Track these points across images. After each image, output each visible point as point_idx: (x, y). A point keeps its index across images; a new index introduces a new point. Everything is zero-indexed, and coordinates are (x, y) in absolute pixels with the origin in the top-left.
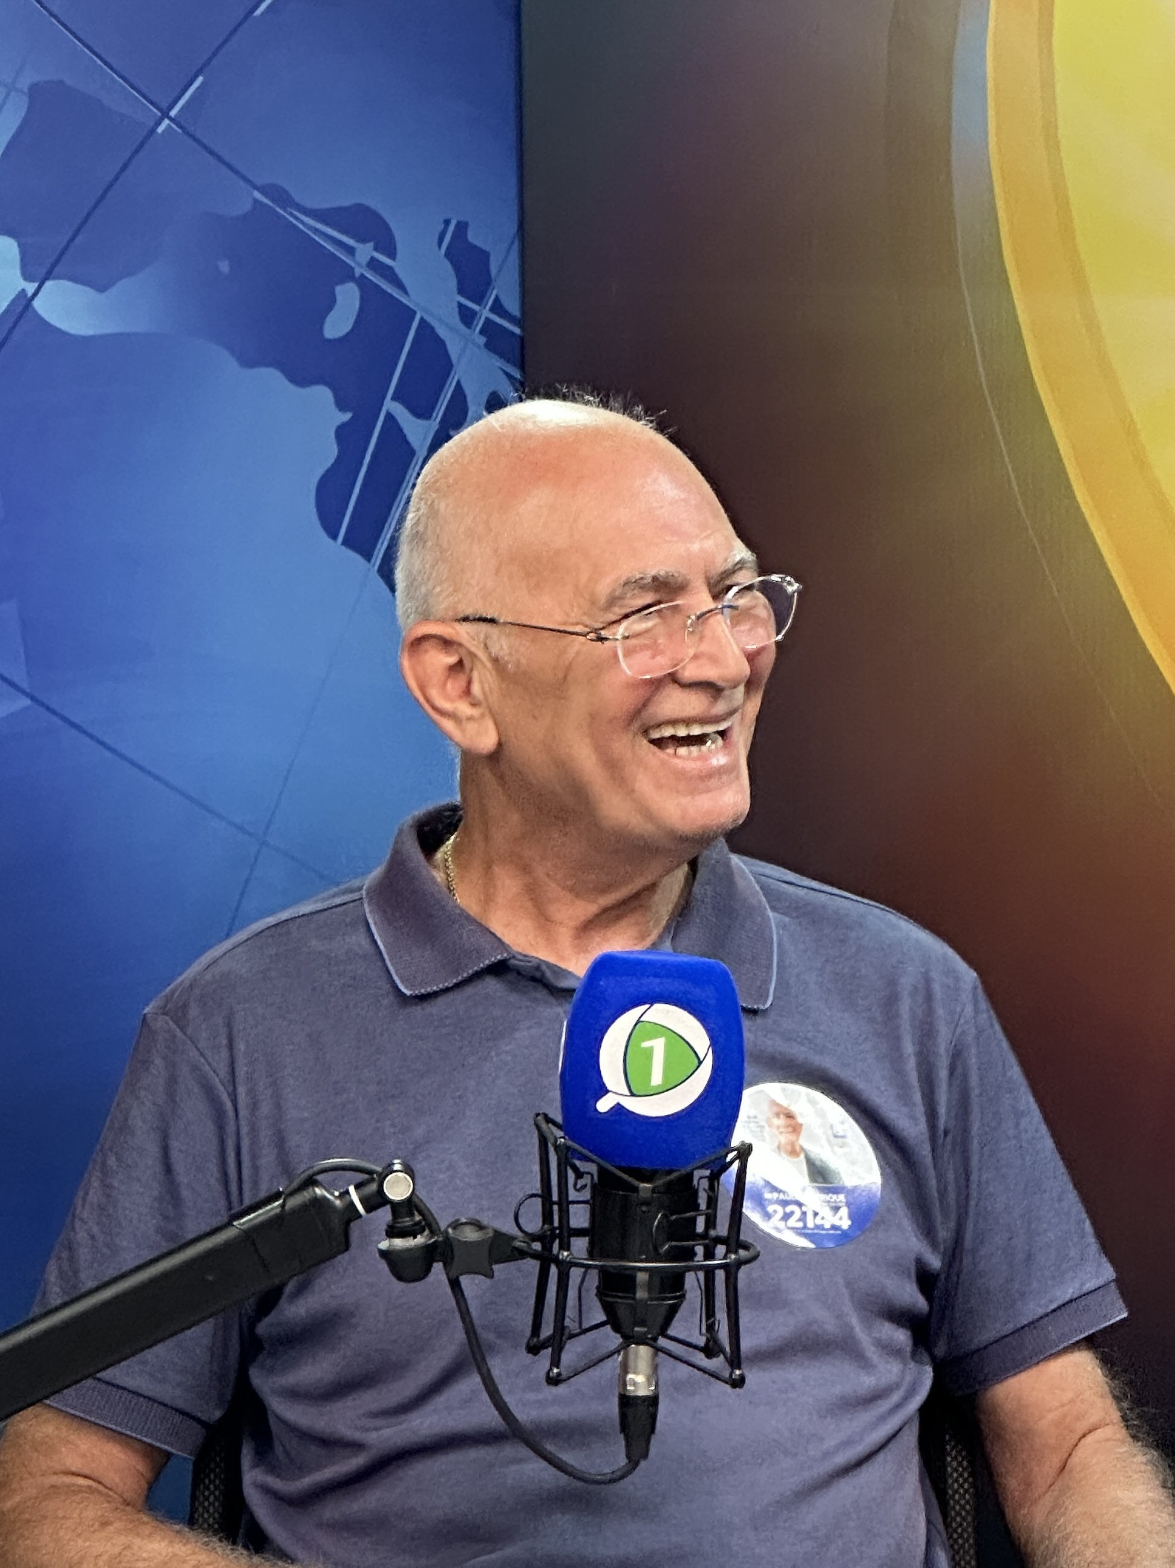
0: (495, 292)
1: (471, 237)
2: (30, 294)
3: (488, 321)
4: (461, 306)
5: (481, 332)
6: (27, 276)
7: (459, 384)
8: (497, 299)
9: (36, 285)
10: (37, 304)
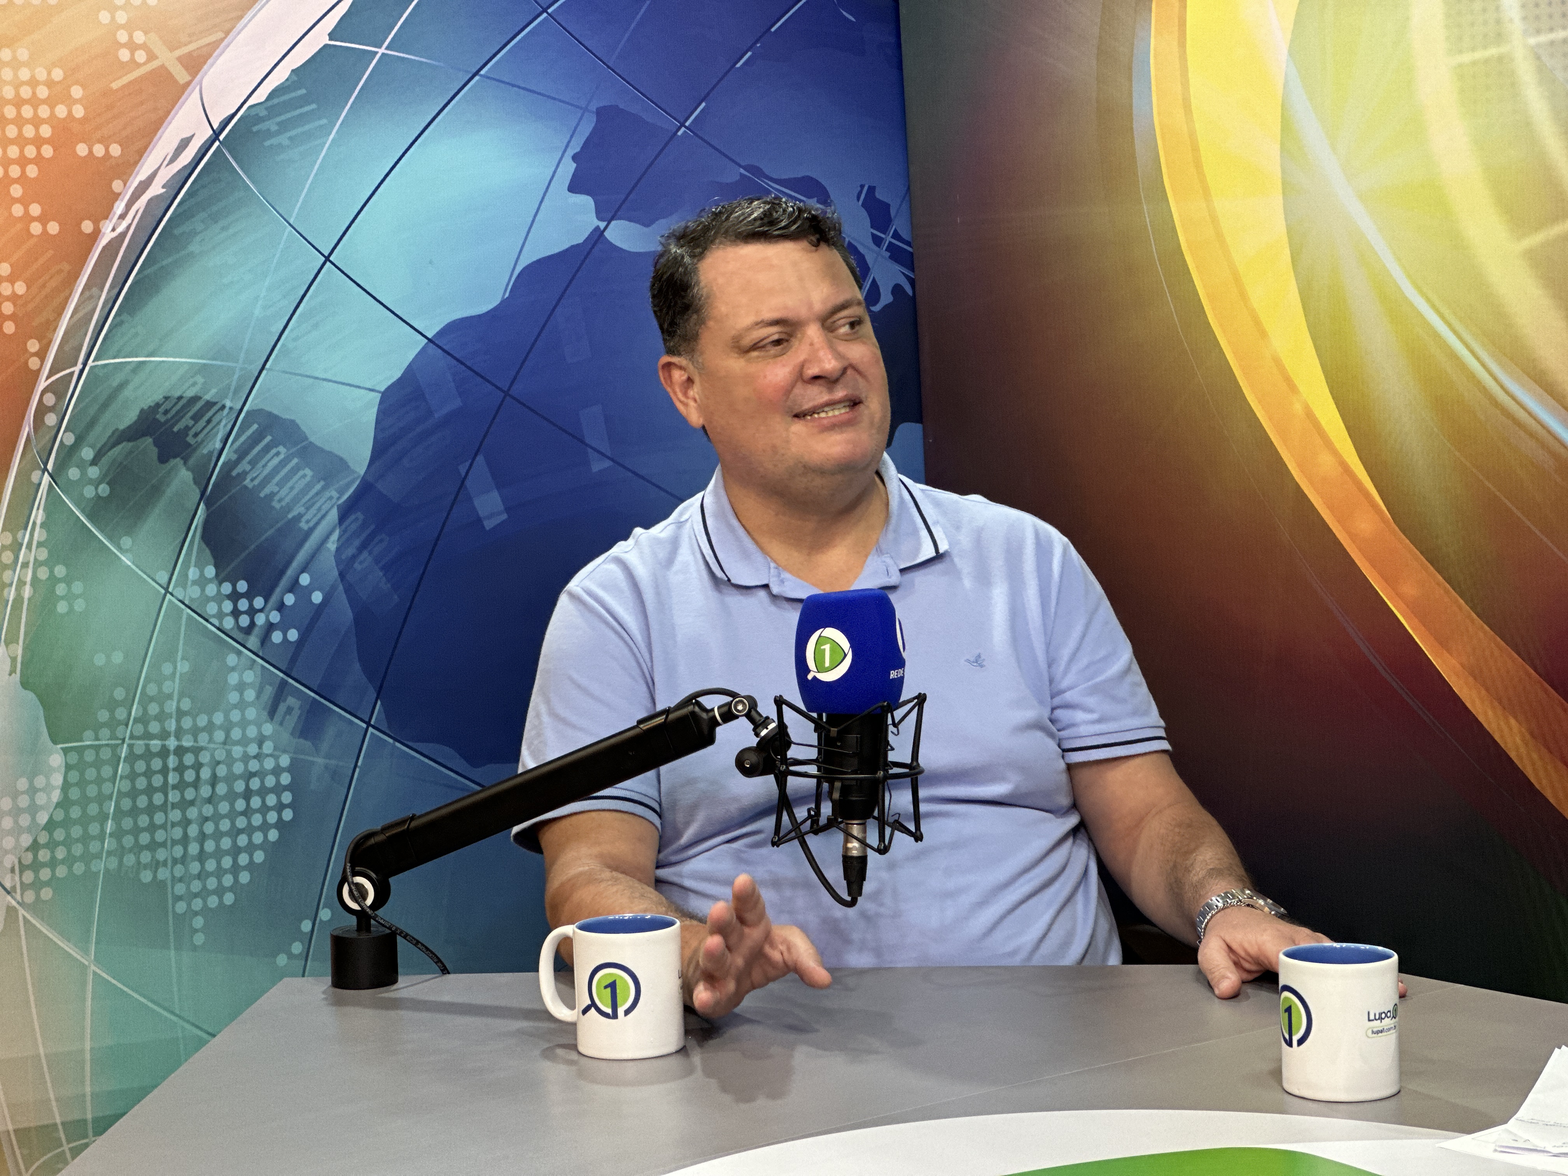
0: (894, 227)
1: (879, 195)
2: (602, 228)
3: (890, 243)
4: (873, 235)
5: (886, 250)
6: (600, 218)
7: (874, 280)
8: (896, 230)
9: (605, 224)
10: (606, 234)
